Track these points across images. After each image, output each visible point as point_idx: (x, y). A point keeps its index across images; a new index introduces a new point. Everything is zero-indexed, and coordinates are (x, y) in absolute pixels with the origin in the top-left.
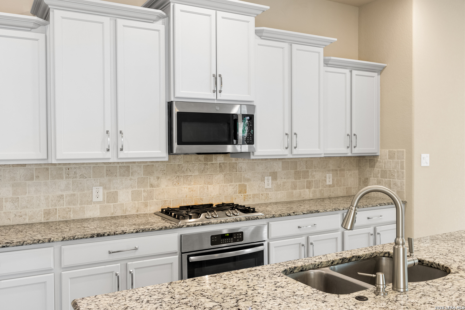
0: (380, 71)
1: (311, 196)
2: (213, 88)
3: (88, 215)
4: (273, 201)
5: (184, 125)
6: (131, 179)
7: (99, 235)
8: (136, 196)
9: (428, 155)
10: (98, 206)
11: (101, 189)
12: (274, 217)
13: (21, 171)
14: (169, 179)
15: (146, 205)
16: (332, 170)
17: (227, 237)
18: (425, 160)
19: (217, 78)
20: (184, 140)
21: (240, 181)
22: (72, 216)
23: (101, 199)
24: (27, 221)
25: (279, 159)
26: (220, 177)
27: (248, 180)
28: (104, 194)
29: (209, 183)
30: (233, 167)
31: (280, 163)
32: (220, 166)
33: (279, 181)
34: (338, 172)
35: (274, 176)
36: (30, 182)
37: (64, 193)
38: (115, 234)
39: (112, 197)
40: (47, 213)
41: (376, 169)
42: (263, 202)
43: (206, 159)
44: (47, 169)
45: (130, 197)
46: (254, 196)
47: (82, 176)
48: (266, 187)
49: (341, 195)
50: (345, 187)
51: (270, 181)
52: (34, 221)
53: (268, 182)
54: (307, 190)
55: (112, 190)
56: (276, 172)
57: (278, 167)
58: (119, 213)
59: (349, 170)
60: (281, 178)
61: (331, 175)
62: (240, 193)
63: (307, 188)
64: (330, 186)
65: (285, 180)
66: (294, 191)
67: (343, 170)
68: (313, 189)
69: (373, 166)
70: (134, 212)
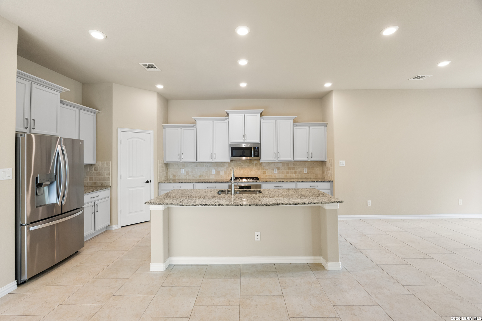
0: (326, 125)
1: (296, 177)
2: (244, 139)
3: (211, 178)
4: (278, 178)
5: (233, 151)
6: (224, 168)
7: (205, 182)
8: (225, 173)
9: (344, 161)
10: (214, 175)
11: (215, 170)
12: (263, 182)
13: (194, 164)
14: (237, 168)
15: (229, 176)
16: (307, 167)
17: (245, 187)
18: (342, 163)
19: (245, 136)
20: (233, 156)
21: (263, 170)
22: (207, 178)
23: (215, 173)
24: (195, 178)
25: (281, 162)
26: (255, 168)
27: (267, 170)
28: (216, 172)
29: (251, 170)
30: (260, 165)
31: (281, 164)
32: (255, 164)
33: (280, 170)
34: (311, 168)
35: (278, 168)
36: (196, 168)
37: (205, 171)
38: (209, 182)
39: (218, 173)
40: (200, 176)
41: (326, 167)
42: (273, 178)
43: (250, 162)
44: (200, 164)
45: (224, 173)
46: (269, 175)
47: (210, 166)
48: (274, 172)
49: (312, 177)
50: (315, 174)
51: (276, 170)
52: (197, 178)
53: (275, 171)
54: (294, 175)
55: (218, 171)
56: (279, 167)
57: (280, 165)
58: (220, 178)
59: (317, 167)
60: (282, 169)
61: (307, 169)
62: (263, 174)
63: (294, 174)
64: (306, 173)
65: (283, 170)
66: (288, 175)
67: (314, 167)
68: (297, 174)
69: (325, 166)
70: (225, 178)
